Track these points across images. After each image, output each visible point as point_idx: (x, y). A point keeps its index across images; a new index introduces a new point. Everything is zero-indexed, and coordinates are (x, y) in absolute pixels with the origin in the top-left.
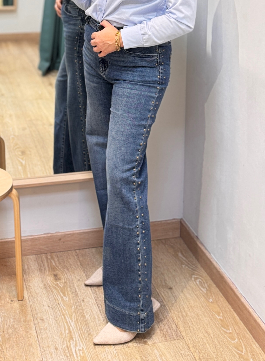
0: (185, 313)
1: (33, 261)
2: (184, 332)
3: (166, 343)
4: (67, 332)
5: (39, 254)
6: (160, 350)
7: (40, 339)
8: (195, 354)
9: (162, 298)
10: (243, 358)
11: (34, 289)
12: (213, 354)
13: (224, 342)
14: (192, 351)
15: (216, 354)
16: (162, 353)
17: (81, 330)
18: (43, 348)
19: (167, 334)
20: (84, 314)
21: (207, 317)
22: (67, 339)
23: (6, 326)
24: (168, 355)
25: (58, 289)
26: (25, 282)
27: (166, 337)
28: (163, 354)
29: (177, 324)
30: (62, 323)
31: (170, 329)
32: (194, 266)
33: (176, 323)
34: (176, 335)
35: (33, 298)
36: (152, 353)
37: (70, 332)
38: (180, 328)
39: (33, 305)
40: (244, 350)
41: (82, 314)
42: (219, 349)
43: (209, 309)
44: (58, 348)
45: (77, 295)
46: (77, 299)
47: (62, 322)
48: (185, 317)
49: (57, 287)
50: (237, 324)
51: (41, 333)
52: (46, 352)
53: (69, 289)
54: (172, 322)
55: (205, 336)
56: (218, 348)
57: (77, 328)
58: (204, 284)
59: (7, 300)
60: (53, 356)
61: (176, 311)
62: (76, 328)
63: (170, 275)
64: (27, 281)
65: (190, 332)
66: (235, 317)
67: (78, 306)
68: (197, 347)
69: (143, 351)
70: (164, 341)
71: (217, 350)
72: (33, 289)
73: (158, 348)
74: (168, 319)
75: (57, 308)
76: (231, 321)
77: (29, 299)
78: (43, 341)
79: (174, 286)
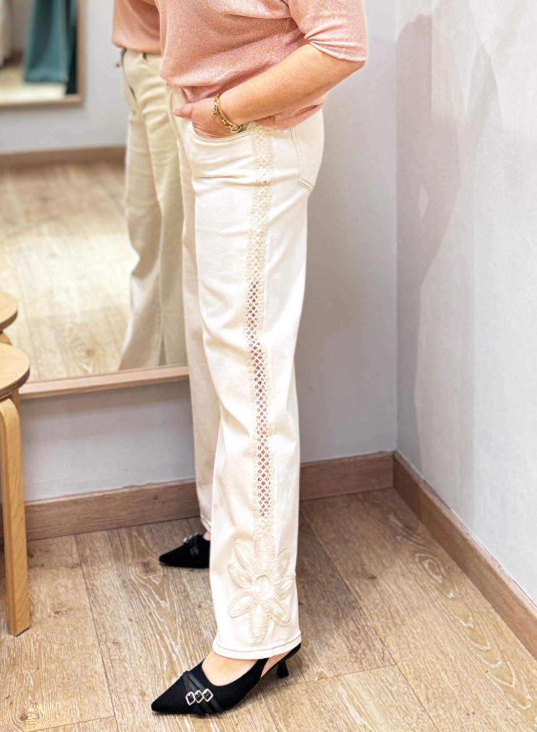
0: (400, 619)
1: (102, 540)
2: (398, 654)
3: (361, 674)
4: (165, 662)
5: (114, 529)
6: (349, 686)
7: (112, 678)
8: (419, 690)
9: (355, 595)
10: (513, 694)
11: (103, 590)
12: (453, 689)
13: (474, 667)
14: (412, 687)
15: (459, 688)
16: (353, 692)
17: (193, 658)
18: (115, 695)
19: (363, 659)
20: (200, 629)
21: (444, 625)
22: (165, 675)
23: (42, 657)
24: (365, 695)
25: (150, 587)
26: (85, 578)
27: (361, 664)
28: (355, 694)
29: (383, 640)
30: (157, 649)
31: (370, 649)
32: (419, 538)
33: (382, 637)
34: (381, 660)
35: (100, 607)
36: (333, 693)
37: (171, 661)
38: (389, 647)
39: (98, 619)
40: (515, 679)
41: (197, 629)
42: (465, 679)
43: (446, 611)
44: (147, 692)
45: (188, 596)
46: (188, 605)
47: (156, 646)
48: (400, 626)
49: (147, 585)
50: (501, 634)
51: (113, 667)
52: (122, 700)
53: (171, 587)
54: (373, 637)
55: (438, 659)
56: (463, 678)
57: (185, 655)
58: (439, 569)
59: (47, 612)
60: (137, 707)
61: (383, 617)
62: (183, 656)
63: (372, 555)
64: (89, 576)
65: (408, 653)
66: (497, 623)
67: (189, 616)
68: (423, 679)
69: (315, 690)
70: (358, 670)
71: (460, 681)
72: (100, 590)
73: (346, 684)
74: (366, 632)
75: (147, 621)
76: (490, 630)
77: (91, 608)
78: (116, 682)
79: (380, 574)
